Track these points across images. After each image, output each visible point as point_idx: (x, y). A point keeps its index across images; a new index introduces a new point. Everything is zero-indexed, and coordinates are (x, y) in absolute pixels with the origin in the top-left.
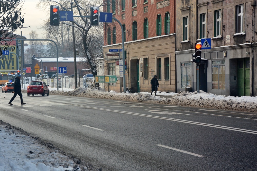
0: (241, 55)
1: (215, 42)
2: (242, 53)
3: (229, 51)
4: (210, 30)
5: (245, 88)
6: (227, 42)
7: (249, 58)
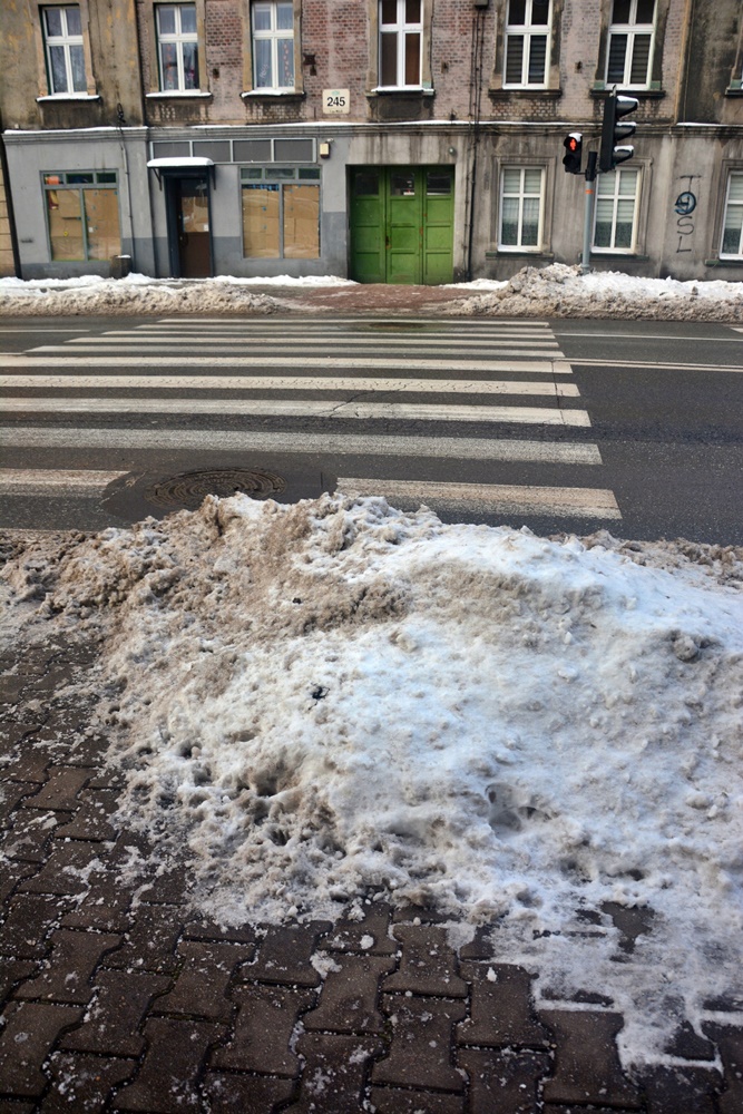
0: (411, 156)
1: (255, 107)
2: (412, 150)
3: (346, 139)
4: (222, 64)
5: (389, 254)
6: (326, 110)
7: (452, 168)
